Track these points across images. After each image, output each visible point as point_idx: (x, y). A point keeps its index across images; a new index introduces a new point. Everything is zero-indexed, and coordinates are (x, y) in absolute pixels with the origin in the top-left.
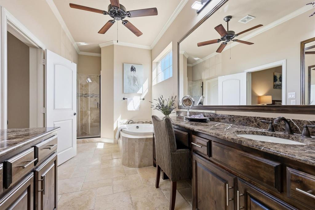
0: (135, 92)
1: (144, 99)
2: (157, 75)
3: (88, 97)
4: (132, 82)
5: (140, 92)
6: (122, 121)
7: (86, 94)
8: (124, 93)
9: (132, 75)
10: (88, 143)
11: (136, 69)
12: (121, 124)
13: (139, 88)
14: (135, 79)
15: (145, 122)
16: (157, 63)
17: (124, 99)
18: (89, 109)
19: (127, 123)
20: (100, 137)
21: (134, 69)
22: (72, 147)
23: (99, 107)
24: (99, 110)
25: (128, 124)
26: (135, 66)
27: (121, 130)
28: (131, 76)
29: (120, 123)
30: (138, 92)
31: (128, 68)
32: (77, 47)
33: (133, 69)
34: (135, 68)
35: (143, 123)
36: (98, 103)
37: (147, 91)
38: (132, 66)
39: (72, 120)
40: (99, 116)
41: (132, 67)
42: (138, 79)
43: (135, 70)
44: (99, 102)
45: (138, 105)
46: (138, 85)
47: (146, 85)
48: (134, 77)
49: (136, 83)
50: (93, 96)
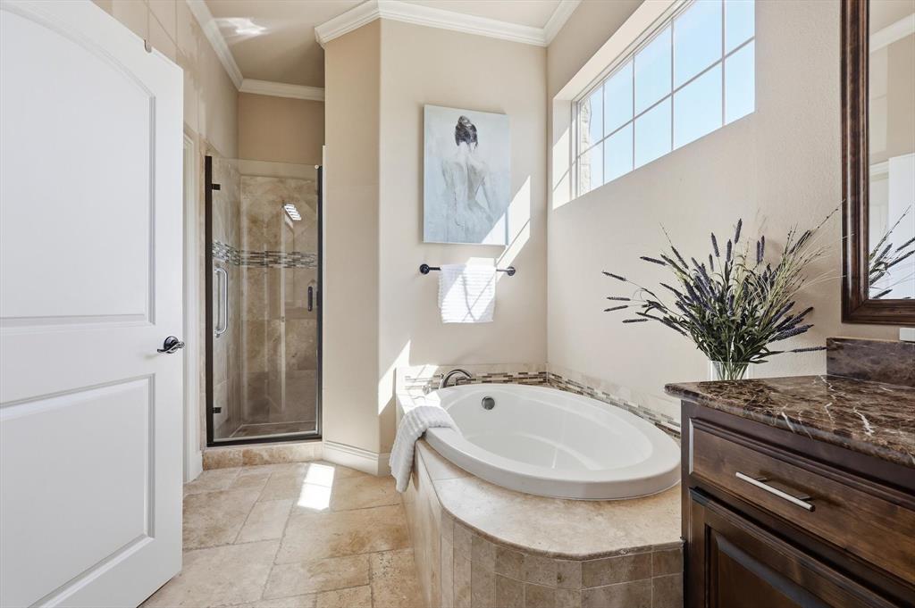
0: (472, 237)
1: (511, 272)
2: (575, 159)
3: (276, 266)
4: (461, 189)
5: (495, 237)
6: (414, 371)
7: (267, 254)
8: (426, 240)
9: (462, 160)
10: (267, 463)
11: (479, 133)
12: (410, 384)
13: (491, 222)
14: (473, 178)
15: (516, 375)
16: (576, 105)
17: (424, 269)
18: (283, 314)
19: (442, 381)
20: (318, 437)
21: (471, 132)
22: (151, 533)
23: (315, 305)
24: (316, 315)
25: (445, 385)
26: (473, 118)
27: (423, 436)
28: (458, 164)
29: (408, 378)
30: (487, 241)
31: (442, 128)
32: (226, 47)
33: (465, 133)
34: (473, 128)
35: (509, 379)
36: (310, 289)
37: (526, 235)
38: (461, 118)
39: (152, 379)
40: (316, 345)
41: (460, 124)
42: (487, 179)
43: (475, 137)
44: (315, 286)
45: (490, 295)
46: (489, 207)
47: (521, 208)
48: (472, 170)
49: (480, 197)
50: (294, 261)
